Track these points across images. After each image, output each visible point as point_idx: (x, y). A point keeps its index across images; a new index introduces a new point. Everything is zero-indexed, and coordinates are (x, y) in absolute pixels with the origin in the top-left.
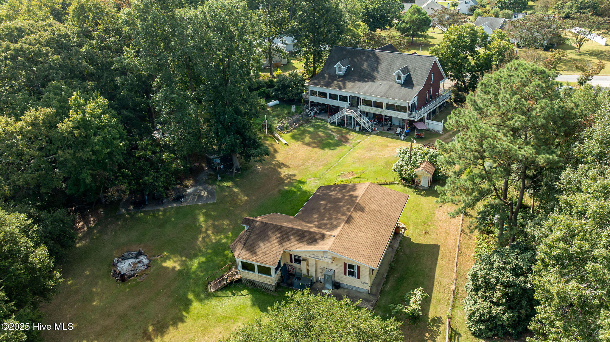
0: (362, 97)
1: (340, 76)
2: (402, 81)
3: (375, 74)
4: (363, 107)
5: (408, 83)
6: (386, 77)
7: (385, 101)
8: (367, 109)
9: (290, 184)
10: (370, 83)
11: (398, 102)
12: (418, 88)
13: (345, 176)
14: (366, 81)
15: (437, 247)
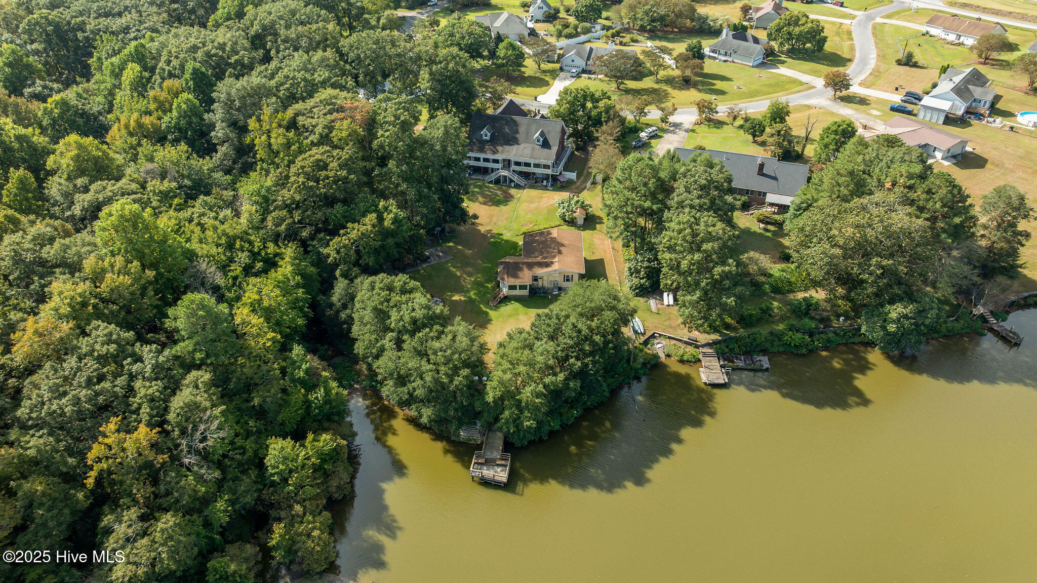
0: (514, 159)
1: (487, 141)
2: (540, 143)
3: (518, 136)
4: (513, 167)
5: (546, 144)
6: (528, 140)
7: (532, 162)
8: (518, 168)
9: (493, 237)
10: (516, 147)
11: (543, 162)
12: (555, 149)
13: (526, 225)
14: (511, 145)
15: (602, 260)
